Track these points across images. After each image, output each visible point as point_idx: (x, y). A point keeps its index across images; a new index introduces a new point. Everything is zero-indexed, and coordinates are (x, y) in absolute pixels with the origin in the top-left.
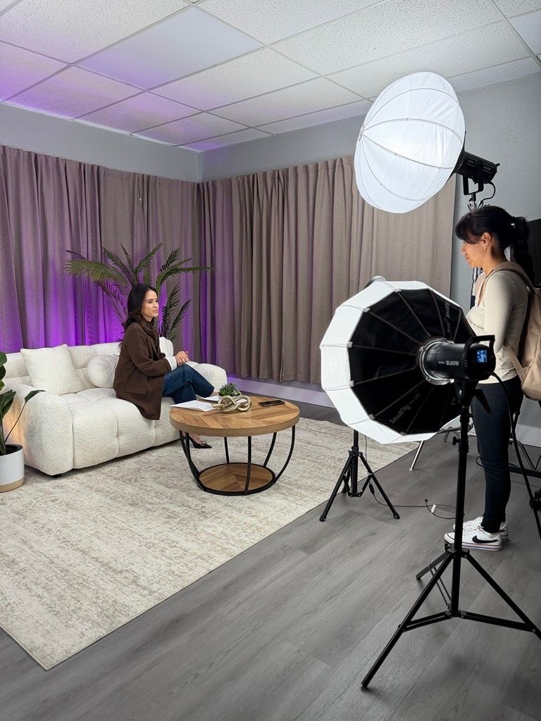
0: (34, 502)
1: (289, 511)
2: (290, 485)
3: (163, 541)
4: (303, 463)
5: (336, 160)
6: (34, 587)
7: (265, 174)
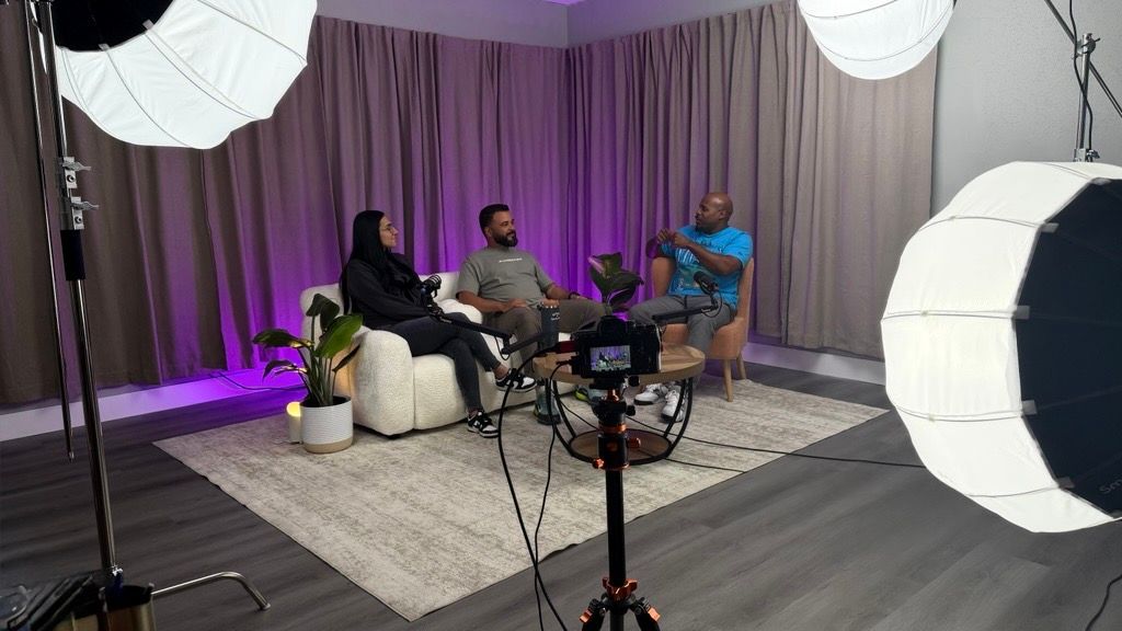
0: (371, 464)
1: (689, 484)
2: (693, 454)
3: (530, 506)
4: (712, 430)
5: (763, 8)
6: (383, 547)
7: (661, 31)
